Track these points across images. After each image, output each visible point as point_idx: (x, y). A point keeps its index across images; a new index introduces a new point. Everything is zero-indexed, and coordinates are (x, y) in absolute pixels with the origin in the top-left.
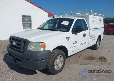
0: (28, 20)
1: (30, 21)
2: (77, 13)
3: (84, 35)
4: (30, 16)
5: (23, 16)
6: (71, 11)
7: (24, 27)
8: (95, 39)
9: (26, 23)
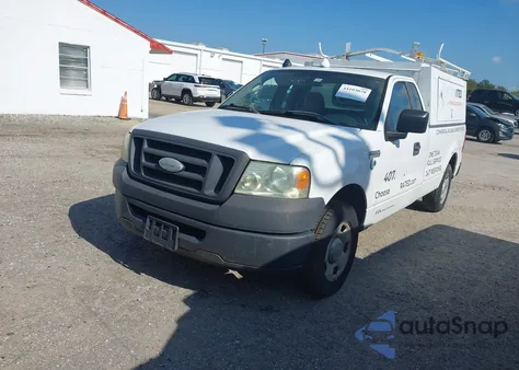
0: (78, 61)
1: (86, 62)
2: (368, 55)
3: (417, 148)
4: (85, 49)
5: (62, 46)
6: (348, 45)
7: (64, 81)
8: (439, 168)
9: (72, 69)
